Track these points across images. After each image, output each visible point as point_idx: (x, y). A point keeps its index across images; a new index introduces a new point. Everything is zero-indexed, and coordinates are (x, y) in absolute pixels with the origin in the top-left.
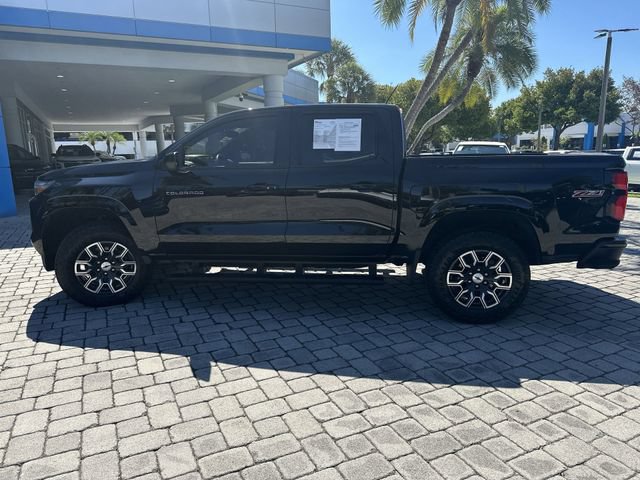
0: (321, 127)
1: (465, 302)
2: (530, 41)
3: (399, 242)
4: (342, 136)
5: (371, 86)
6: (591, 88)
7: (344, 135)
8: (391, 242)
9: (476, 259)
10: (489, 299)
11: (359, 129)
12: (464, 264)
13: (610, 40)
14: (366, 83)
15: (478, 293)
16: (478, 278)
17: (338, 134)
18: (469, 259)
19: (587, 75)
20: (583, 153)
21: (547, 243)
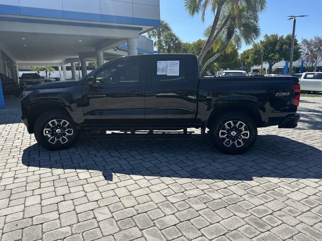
0: (161, 65)
1: (228, 145)
2: (257, 22)
3: (198, 117)
4: (170, 69)
5: (180, 43)
6: (286, 44)
7: (171, 68)
8: (194, 117)
9: (232, 125)
10: (239, 143)
11: (178, 65)
12: (227, 127)
13: (295, 21)
14: (177, 41)
15: (233, 140)
16: (233, 133)
17: (169, 68)
18: (229, 125)
19: (284, 37)
20: (283, 76)
21: (265, 117)
